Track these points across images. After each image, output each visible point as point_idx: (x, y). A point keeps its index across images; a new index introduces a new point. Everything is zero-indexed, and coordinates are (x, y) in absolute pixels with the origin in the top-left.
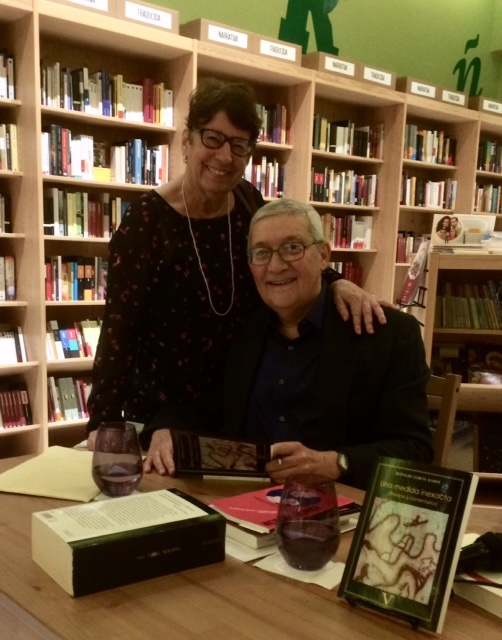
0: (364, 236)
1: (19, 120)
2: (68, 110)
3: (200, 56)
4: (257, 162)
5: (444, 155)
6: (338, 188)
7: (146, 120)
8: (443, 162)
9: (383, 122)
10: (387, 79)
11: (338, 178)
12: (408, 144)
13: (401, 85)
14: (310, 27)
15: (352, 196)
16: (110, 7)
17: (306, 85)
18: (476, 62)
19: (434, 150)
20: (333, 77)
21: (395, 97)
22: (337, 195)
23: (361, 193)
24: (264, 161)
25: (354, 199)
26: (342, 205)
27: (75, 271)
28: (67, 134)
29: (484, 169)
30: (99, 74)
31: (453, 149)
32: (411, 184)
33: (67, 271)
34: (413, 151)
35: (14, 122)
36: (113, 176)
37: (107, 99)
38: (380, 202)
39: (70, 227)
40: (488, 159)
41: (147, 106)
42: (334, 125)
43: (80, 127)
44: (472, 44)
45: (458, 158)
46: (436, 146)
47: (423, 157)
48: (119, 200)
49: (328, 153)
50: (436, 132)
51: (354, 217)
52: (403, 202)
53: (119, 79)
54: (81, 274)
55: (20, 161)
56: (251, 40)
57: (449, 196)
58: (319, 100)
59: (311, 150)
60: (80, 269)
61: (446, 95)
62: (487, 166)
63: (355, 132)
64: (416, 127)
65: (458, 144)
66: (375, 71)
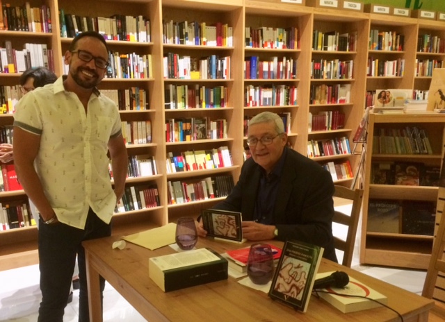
0: (345, 95)
1: (153, 53)
2: (177, 44)
4: (280, 60)
5: (396, 45)
6: (329, 70)
7: (218, 45)
8: (396, 49)
9: (356, 30)
10: (358, 6)
11: (329, 64)
12: (373, 41)
13: (367, 9)
15: (338, 74)
17: (308, 16)
19: (389, 43)
20: (324, 10)
21: (363, 16)
22: (328, 74)
23: (343, 71)
24: (284, 59)
25: (338, 76)
26: (332, 79)
27: (181, 126)
28: (176, 57)
29: (423, 51)
30: (193, 23)
32: (375, 64)
33: (177, 126)
34: (376, 45)
35: (150, 53)
36: (201, 75)
37: (197, 36)
38: (355, 75)
39: (178, 104)
40: (426, 45)
41: (219, 37)
42: (327, 35)
43: (183, 52)
45: (405, 46)
46: (391, 40)
47: (383, 48)
48: (204, 88)
49: (323, 51)
50: (390, 33)
51: (339, 85)
52: (370, 75)
53: (204, 25)
54: (184, 128)
55: (153, 73)
57: (399, 69)
58: (316, 21)
59: (311, 52)
60: (184, 125)
61: (396, 11)
62: (425, 49)
63: (339, 37)
64: (377, 31)
65: (405, 38)
66: (351, 3)
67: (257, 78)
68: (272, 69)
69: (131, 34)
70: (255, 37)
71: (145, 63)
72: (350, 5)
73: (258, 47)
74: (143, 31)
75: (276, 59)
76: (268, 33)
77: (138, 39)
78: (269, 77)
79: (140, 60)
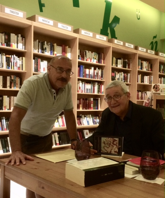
1: (26, 56)
2: (40, 53)
3: (79, 39)
4: (95, 69)
5: (149, 68)
6: (119, 77)
8: (149, 70)
9: (131, 59)
10: (132, 46)
11: (119, 74)
12: (138, 65)
13: (136, 48)
14: (109, 31)
15: (123, 80)
16: (53, 25)
17: (109, 47)
18: (156, 42)
19: (146, 67)
20: (117, 45)
21: (135, 51)
22: (118, 79)
23: (125, 79)
24: (97, 69)
28: (40, 60)
29: (160, 73)
30: (49, 43)
31: (151, 67)
32: (140, 76)
34: (140, 67)
35: (24, 56)
37: (52, 50)
38: (131, 80)
40: (161, 70)
41: (63, 53)
42: (117, 59)
43: (43, 58)
44: (155, 37)
45: (153, 69)
46: (146, 66)
47: (143, 69)
49: (115, 67)
50: (146, 62)
52: (138, 82)
53: (55, 45)
55: (26, 68)
56: (93, 35)
57: (151, 80)
58: (113, 52)
59: (111, 66)
61: (149, 51)
62: (161, 72)
63: (123, 61)
64: (140, 60)
65: (153, 65)
66: (129, 44)
67: (83, 77)
68: (91, 74)
69: (13, 44)
70: (82, 55)
71: (21, 62)
72: (129, 45)
73: (84, 60)
74: (21, 43)
75: (93, 68)
76: (89, 54)
77: (17, 47)
78: (89, 77)
79: (18, 59)
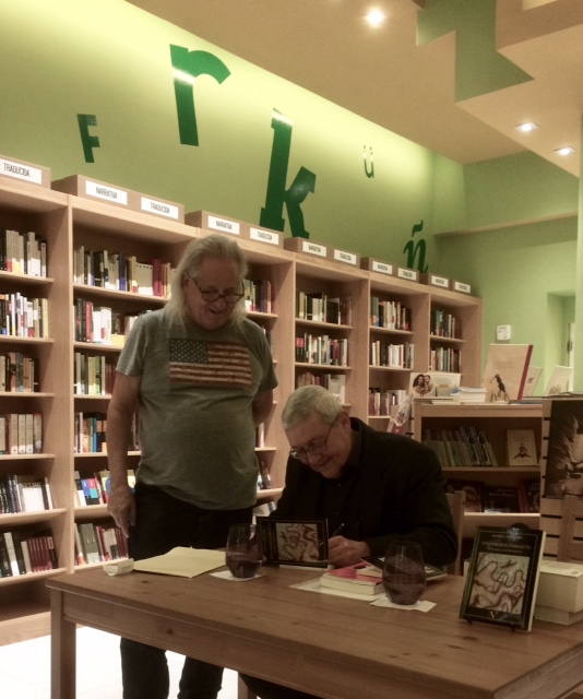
0: (339, 392)
1: (50, 296)
2: (90, 286)
5: (402, 322)
6: (316, 351)
7: (155, 294)
8: (401, 328)
9: (350, 295)
10: (353, 259)
11: (316, 342)
12: (372, 314)
13: (364, 264)
14: (285, 215)
15: (328, 357)
16: (128, 202)
17: (287, 264)
18: (422, 243)
19: (393, 317)
20: (310, 258)
21: (360, 274)
22: (315, 356)
23: (335, 354)
25: (329, 361)
26: (320, 365)
27: (94, 426)
28: (89, 306)
29: (434, 334)
30: (117, 256)
31: (408, 316)
32: (376, 346)
33: (88, 426)
34: (376, 319)
35: (46, 297)
37: (123, 276)
38: (352, 359)
39: (90, 387)
40: (438, 326)
41: (156, 283)
42: (310, 297)
43: (101, 300)
44: (418, 228)
45: (413, 325)
46: (394, 315)
47: (384, 324)
49: (306, 320)
50: (393, 303)
51: (329, 376)
52: (371, 363)
53: (133, 260)
54: (99, 429)
55: (50, 330)
56: (242, 228)
57: (407, 357)
58: (299, 276)
59: (294, 319)
60: (99, 424)
61: (401, 272)
62: (437, 331)
63: (328, 303)
64: (377, 299)
65: (413, 313)
66: (343, 253)
69: (14, 260)
71: (36, 312)
72: (343, 256)
74: (37, 258)
77: (26, 271)
79: (29, 306)
